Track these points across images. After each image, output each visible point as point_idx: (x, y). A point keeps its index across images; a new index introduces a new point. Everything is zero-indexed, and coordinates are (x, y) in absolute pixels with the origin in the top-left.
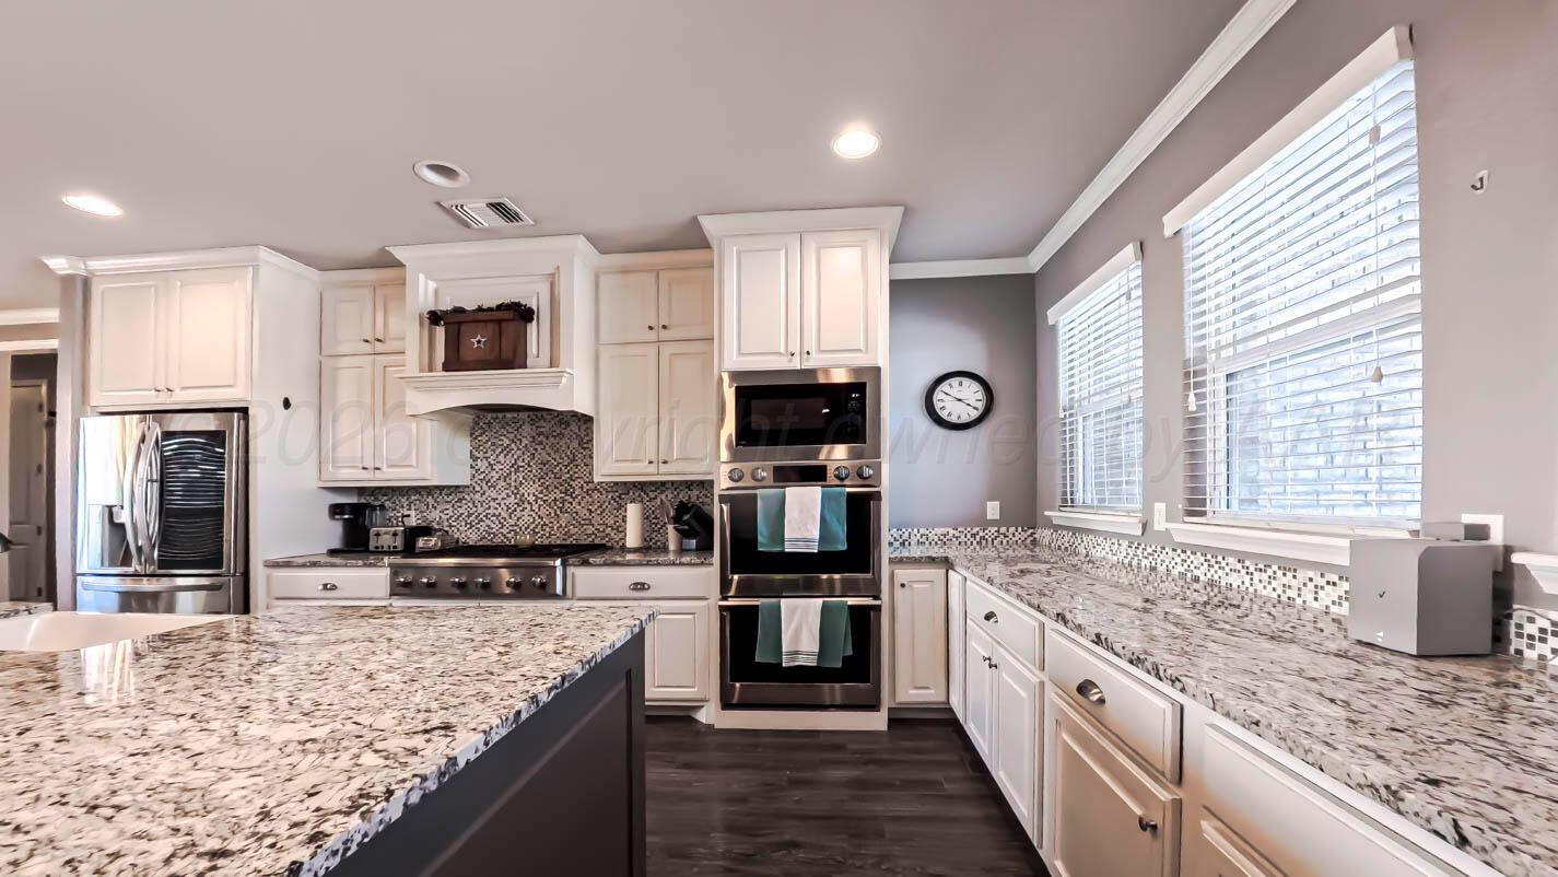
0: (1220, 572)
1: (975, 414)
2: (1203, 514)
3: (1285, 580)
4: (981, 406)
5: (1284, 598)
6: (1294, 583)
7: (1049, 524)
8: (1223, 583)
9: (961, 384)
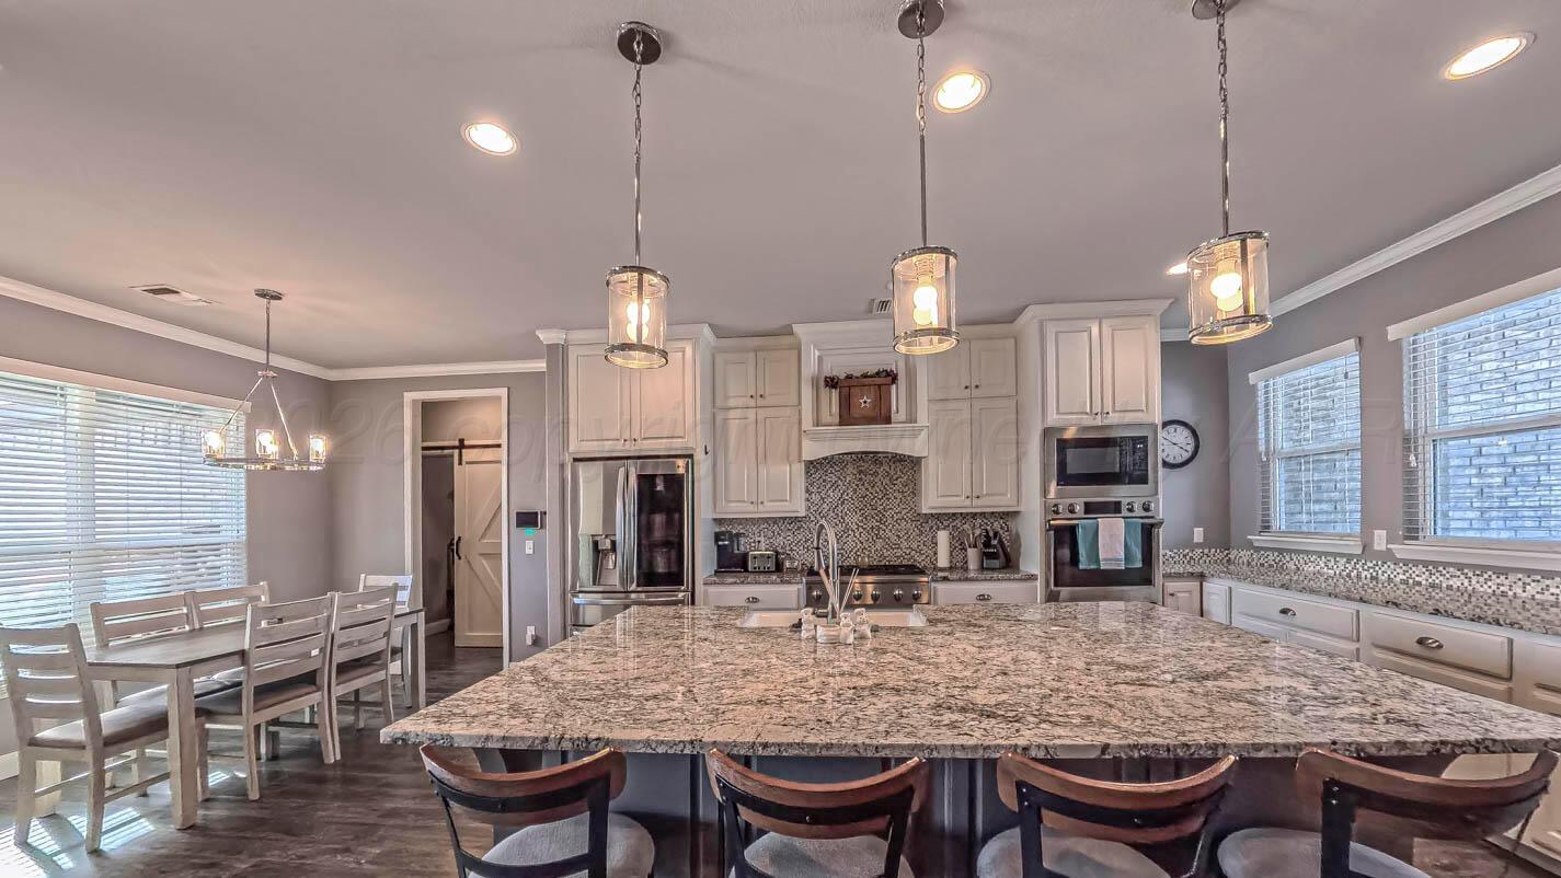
0: (1441, 578)
1: (1186, 456)
2: (1417, 538)
3: (1498, 581)
4: (1190, 448)
5: (1498, 592)
6: (1507, 582)
7: (1250, 545)
8: (1444, 585)
9: (1175, 431)
